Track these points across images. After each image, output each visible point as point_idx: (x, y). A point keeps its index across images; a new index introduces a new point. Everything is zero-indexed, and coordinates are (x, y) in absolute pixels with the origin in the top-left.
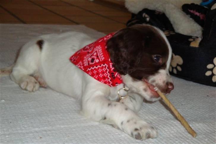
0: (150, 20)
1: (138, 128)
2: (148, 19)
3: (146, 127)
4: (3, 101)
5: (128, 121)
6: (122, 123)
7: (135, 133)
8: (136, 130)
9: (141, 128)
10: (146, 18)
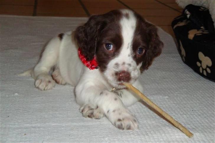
0: (190, 16)
1: (121, 119)
2: (188, 16)
3: (128, 119)
4: (16, 94)
5: (114, 111)
6: (108, 112)
7: (118, 123)
8: (119, 120)
9: (123, 119)
10: (187, 14)
